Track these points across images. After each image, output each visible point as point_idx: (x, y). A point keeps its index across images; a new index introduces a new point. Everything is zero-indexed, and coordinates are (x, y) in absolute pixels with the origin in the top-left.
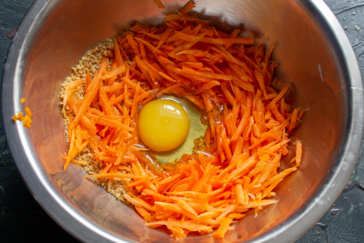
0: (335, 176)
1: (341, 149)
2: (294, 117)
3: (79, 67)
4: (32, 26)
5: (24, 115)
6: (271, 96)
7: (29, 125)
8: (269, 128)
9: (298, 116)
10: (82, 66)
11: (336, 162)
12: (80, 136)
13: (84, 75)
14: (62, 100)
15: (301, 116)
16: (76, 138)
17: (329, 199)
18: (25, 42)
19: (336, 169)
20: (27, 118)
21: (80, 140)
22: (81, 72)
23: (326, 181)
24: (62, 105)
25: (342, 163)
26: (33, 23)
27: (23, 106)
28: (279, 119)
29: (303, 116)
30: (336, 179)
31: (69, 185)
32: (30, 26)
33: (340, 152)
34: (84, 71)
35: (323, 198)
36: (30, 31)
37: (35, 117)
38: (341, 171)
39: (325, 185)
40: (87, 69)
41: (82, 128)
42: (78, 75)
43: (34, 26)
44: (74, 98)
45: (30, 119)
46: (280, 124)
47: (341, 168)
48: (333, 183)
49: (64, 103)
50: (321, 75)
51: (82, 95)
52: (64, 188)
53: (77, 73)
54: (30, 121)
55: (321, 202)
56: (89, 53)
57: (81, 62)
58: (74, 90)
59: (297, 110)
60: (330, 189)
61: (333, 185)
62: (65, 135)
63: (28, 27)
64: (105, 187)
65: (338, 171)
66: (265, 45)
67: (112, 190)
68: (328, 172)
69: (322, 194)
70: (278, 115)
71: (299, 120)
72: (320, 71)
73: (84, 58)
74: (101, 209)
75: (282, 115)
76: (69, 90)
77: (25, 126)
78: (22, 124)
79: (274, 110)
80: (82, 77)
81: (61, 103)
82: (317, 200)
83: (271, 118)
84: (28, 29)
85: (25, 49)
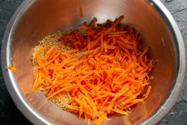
0: (171, 94)
1: (174, 81)
2: (150, 65)
3: (43, 42)
4: (15, 21)
5: (12, 66)
6: (139, 54)
7: (15, 72)
8: (139, 71)
9: (152, 64)
10: (44, 42)
11: (172, 88)
12: (41, 76)
13: (45, 46)
14: (33, 57)
15: (154, 64)
16: (39, 77)
17: (168, 107)
18: (12, 29)
19: (172, 91)
20: (14, 67)
21: (40, 78)
22: (43, 44)
23: (167, 97)
24: (33, 59)
25: (175, 88)
26: (16, 19)
27: (12, 62)
28: (143, 66)
29: (155, 64)
30: (172, 96)
31: (36, 101)
32: (14, 21)
33: (174, 82)
34: (45, 44)
35: (165, 106)
36: (14, 23)
37: (18, 67)
38: (175, 92)
39: (166, 100)
40: (47, 43)
41: (42, 72)
42: (42, 46)
43: (17, 20)
44: (39, 56)
45: (15, 68)
46: (144, 69)
47: (175, 90)
48: (170, 98)
49: (34, 58)
50: (164, 43)
51: (43, 56)
52: (33, 103)
53: (41, 44)
54: (15, 69)
55: (165, 108)
56: (50, 36)
57: (44, 39)
58: (39, 52)
59: (152, 60)
60: (169, 102)
61: (171, 99)
62: (33, 75)
63: (13, 21)
64: (54, 102)
65: (173, 92)
66: (134, 28)
67: (58, 104)
68: (168, 93)
69: (165, 104)
70: (143, 64)
71: (153, 66)
72: (163, 41)
73: (46, 38)
74: (52, 114)
75: (145, 64)
76: (36, 52)
77: (13, 72)
78: (11, 71)
79: (141, 61)
80: (44, 47)
81: (32, 58)
82: (162, 107)
83: (140, 66)
84: (14, 22)
85: (12, 33)
